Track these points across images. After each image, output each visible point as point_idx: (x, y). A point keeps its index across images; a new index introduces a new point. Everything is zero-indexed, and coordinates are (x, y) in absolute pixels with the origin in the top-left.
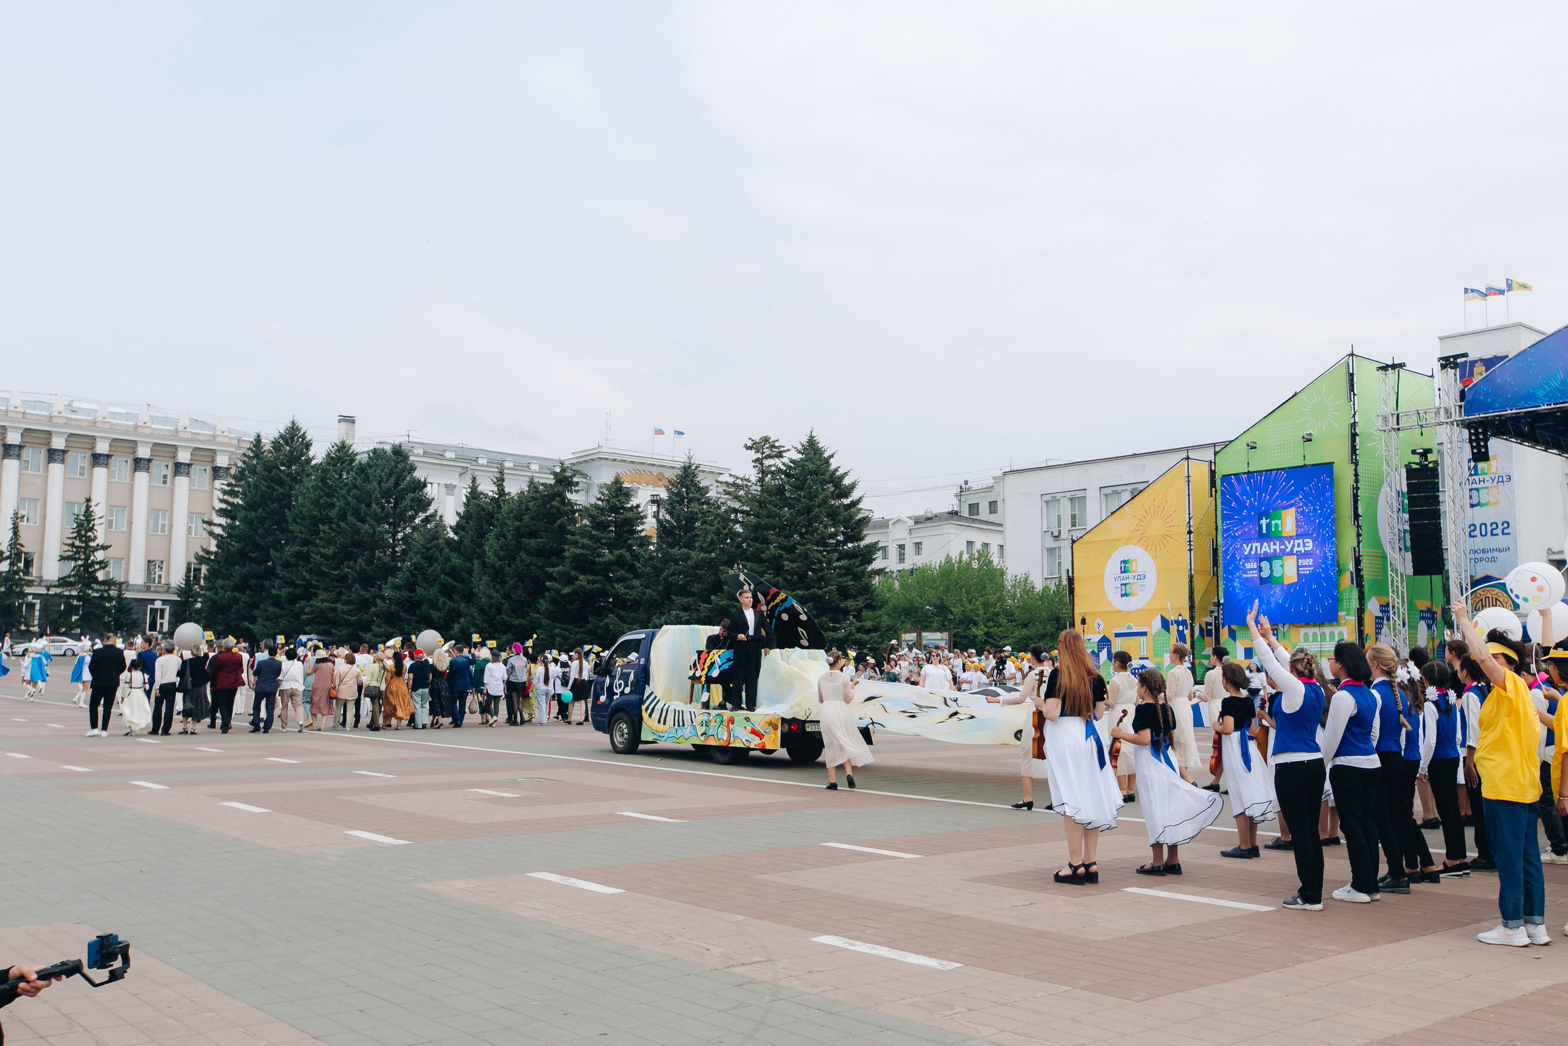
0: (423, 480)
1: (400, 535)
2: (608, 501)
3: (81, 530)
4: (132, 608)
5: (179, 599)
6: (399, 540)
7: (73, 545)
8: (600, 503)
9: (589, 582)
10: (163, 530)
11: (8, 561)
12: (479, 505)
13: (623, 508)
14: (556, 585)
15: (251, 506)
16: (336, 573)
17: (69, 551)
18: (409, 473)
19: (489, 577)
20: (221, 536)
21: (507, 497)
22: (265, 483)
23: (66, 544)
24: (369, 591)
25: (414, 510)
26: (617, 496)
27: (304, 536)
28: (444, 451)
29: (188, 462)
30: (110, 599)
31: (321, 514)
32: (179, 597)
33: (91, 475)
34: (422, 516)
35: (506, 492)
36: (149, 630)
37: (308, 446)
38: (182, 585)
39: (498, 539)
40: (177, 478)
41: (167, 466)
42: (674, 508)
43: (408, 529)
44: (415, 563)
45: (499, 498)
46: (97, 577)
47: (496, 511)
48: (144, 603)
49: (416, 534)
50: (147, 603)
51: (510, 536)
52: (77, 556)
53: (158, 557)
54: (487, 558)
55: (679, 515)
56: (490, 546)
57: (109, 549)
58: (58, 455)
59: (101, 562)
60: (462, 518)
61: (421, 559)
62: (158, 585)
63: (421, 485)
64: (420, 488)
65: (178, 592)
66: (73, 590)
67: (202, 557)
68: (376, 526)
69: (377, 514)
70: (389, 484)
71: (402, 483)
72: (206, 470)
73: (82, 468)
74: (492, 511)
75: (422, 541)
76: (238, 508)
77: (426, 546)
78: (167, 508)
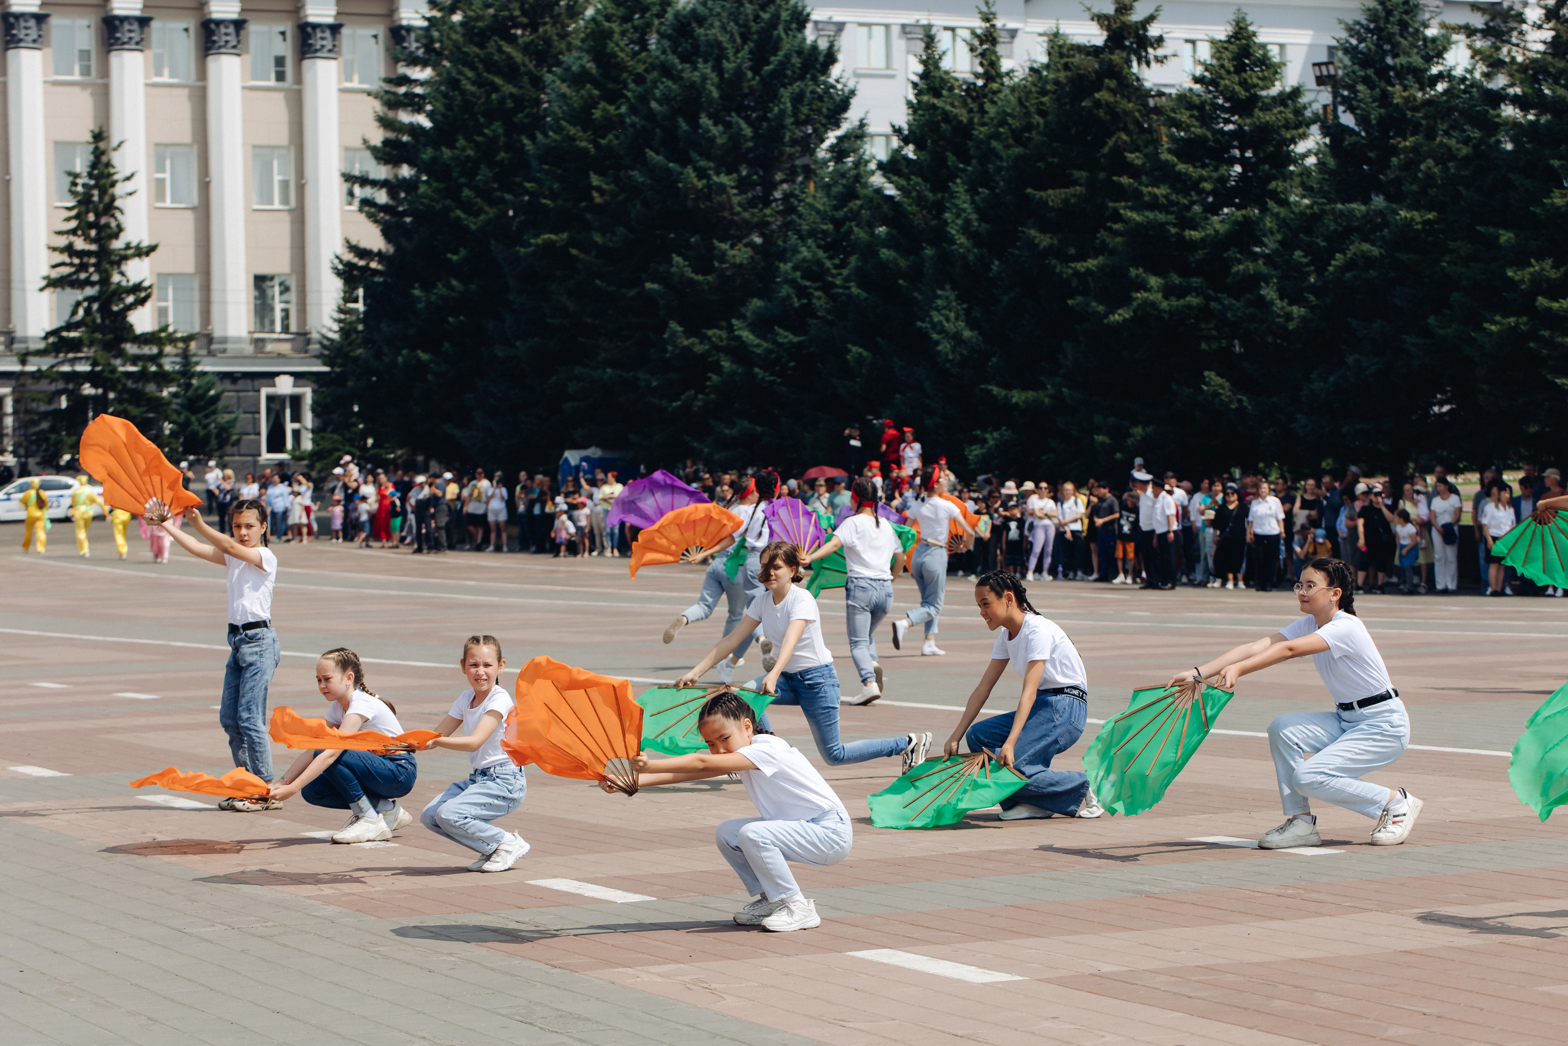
0: (823, 45)
1: (778, 195)
2: (1213, 82)
3: (87, 212)
4: (217, 398)
5: (326, 369)
7: (69, 249)
8: (1197, 87)
9: (1168, 291)
10: (285, 200)
14: (1094, 304)
15: (442, 134)
16: (632, 293)
17: (63, 264)
18: (789, 31)
19: (953, 289)
21: (1006, 82)
22: (470, 74)
23: (54, 249)
24: (704, 338)
25: (806, 123)
26: (1240, 68)
27: (559, 202)
29: (330, 20)
30: (163, 378)
31: (597, 146)
32: (325, 364)
33: (105, 71)
34: (832, 137)
35: (1001, 69)
36: (269, 451)
39: (976, 193)
40: (306, 63)
41: (283, 33)
44: (804, 260)
45: (985, 85)
46: (131, 326)
47: (976, 120)
48: (249, 382)
49: (812, 185)
50: (257, 382)
51: (1002, 183)
52: (83, 276)
53: (279, 264)
54: (952, 241)
55: (1369, 114)
56: (954, 211)
57: (153, 255)
58: (26, 28)
59: (137, 288)
60: (906, 140)
61: (816, 250)
62: (283, 336)
63: (821, 58)
64: (818, 66)
65: (326, 352)
66: (81, 358)
67: (349, 265)
68: (711, 172)
69: (713, 139)
70: (738, 61)
71: (772, 59)
72: (375, 37)
73: (85, 55)
74: (965, 121)
75: (821, 202)
76: (421, 138)
77: (833, 215)
78: (290, 141)
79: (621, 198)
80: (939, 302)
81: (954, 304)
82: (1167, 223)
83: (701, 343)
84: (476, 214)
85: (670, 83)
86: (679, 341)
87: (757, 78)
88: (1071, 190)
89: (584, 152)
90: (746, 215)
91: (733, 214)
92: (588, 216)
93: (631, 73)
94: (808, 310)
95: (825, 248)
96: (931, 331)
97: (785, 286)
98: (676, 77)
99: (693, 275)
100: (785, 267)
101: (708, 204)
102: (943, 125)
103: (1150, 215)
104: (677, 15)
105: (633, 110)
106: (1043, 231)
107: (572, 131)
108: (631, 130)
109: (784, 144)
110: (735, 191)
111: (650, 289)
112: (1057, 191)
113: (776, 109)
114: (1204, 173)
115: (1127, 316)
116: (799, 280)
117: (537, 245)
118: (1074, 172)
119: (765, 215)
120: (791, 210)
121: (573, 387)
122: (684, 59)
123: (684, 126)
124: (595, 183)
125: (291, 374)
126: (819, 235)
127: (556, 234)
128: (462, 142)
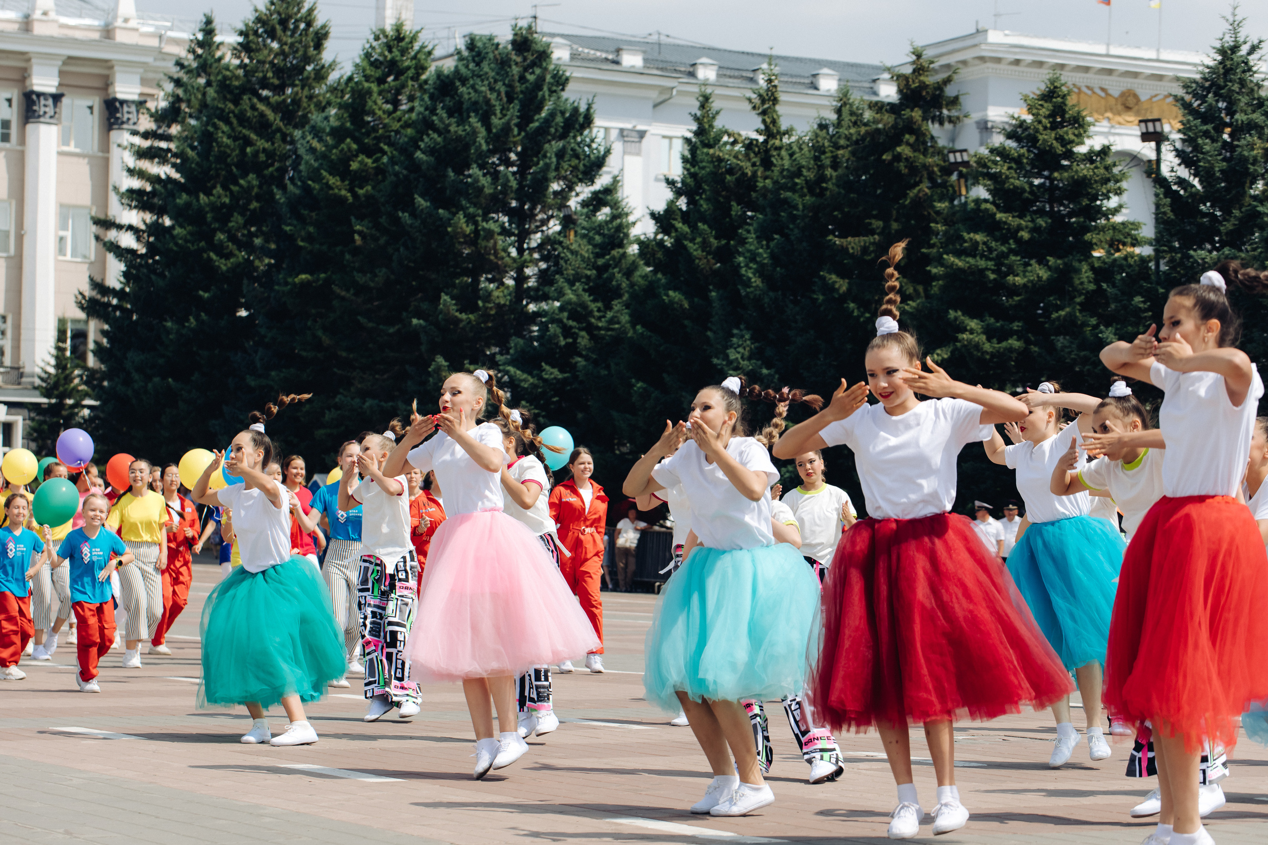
0: (583, 108)
1: (534, 239)
2: (1032, 139)
6: (533, 251)
8: (1011, 144)
9: (990, 333)
12: (720, 160)
13: (1069, 155)
18: (552, 92)
19: (747, 328)
20: (132, 252)
21: (786, 140)
22: (225, 128)
25: (564, 178)
26: (1054, 126)
27: (317, 245)
28: (618, 51)
29: (52, 90)
31: (355, 195)
35: (783, 128)
37: (320, 38)
38: (48, 369)
39: (770, 239)
40: (30, 127)
41: (9, 100)
42: (1197, 148)
43: (552, 223)
44: (569, 302)
45: (766, 142)
47: (759, 173)
49: (573, 234)
51: (796, 231)
54: (747, 283)
55: (1212, 167)
56: (748, 255)
60: (679, 193)
61: (583, 293)
63: (581, 120)
64: (577, 126)
65: (44, 385)
68: (480, 219)
69: (481, 189)
70: (507, 118)
71: (537, 117)
72: (91, 108)
74: (750, 174)
75: (586, 250)
76: (169, 186)
77: (595, 262)
78: (10, 195)
79: (382, 241)
80: (735, 340)
81: (748, 342)
82: (987, 269)
84: (228, 256)
85: (435, 136)
87: (523, 134)
88: (871, 239)
89: (342, 200)
90: (508, 260)
92: (348, 256)
94: (572, 349)
95: (590, 291)
96: (726, 368)
97: (555, 326)
98: (443, 132)
99: (457, 314)
100: (551, 308)
101: (474, 248)
102: (728, 177)
103: (970, 260)
104: (435, 75)
105: (395, 162)
106: (841, 275)
107: (332, 180)
108: (393, 178)
109: (545, 196)
111: (415, 325)
112: (857, 239)
113: (542, 163)
114: (1022, 222)
115: (946, 356)
116: (565, 320)
117: (294, 284)
118: (873, 221)
119: (525, 261)
121: (328, 416)
123: (451, 175)
124: (358, 227)
125: (5, 403)
126: (583, 280)
127: (311, 274)
128: (218, 190)
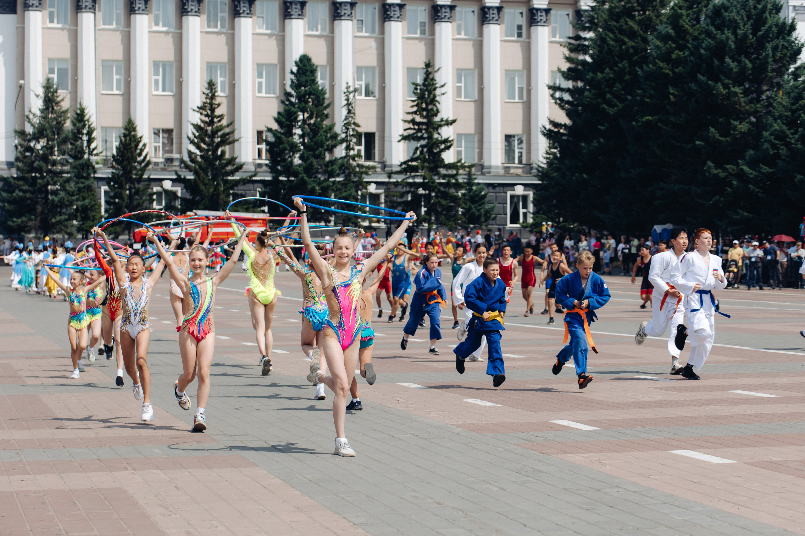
1: (764, 97)
3: (422, 103)
4: (485, 196)
5: (540, 182)
7: (413, 121)
10: (521, 97)
11: (344, 145)
15: (597, 65)
16: (689, 146)
17: (410, 129)
18: (771, 14)
20: (570, 103)
22: (611, 36)
23: (405, 121)
24: (725, 170)
25: (779, 61)
27: (654, 100)
29: (545, 7)
30: (458, 186)
31: (674, 72)
32: (539, 180)
33: (433, 33)
34: (792, 68)
36: (511, 223)
38: (542, 165)
40: (533, 28)
41: (521, 13)
44: (776, 130)
46: (443, 160)
48: (501, 188)
49: (781, 92)
50: (505, 189)
52: (419, 134)
53: (517, 129)
57: (454, 124)
58: (394, 11)
59: (446, 141)
61: (782, 125)
62: (519, 166)
63: (788, 28)
64: (786, 32)
65: (540, 174)
66: (418, 175)
67: (550, 130)
68: (730, 86)
69: (732, 69)
70: (745, 29)
71: (763, 28)
72: (568, 15)
73: (423, 24)
75: (785, 101)
76: (587, 67)
77: (791, 108)
78: (524, 67)
79: (684, 98)
83: (723, 172)
84: (613, 106)
85: (710, 40)
86: (712, 171)
87: (755, 38)
89: (667, 75)
90: (747, 107)
91: (741, 107)
92: (668, 107)
93: (691, 35)
94: (777, 156)
95: (786, 125)
97: (766, 144)
98: (713, 37)
99: (720, 138)
100: (766, 134)
101: (728, 101)
104: (715, 6)
105: (691, 54)
107: (661, 65)
108: (690, 64)
109: (767, 72)
110: (742, 96)
111: (698, 144)
113: (764, 54)
116: (773, 140)
117: (643, 122)
119: (757, 107)
120: (770, 105)
121: (659, 193)
122: (717, 28)
123: (716, 62)
124: (671, 91)
125: (523, 184)
126: (784, 118)
127: (652, 116)
128: (607, 70)
